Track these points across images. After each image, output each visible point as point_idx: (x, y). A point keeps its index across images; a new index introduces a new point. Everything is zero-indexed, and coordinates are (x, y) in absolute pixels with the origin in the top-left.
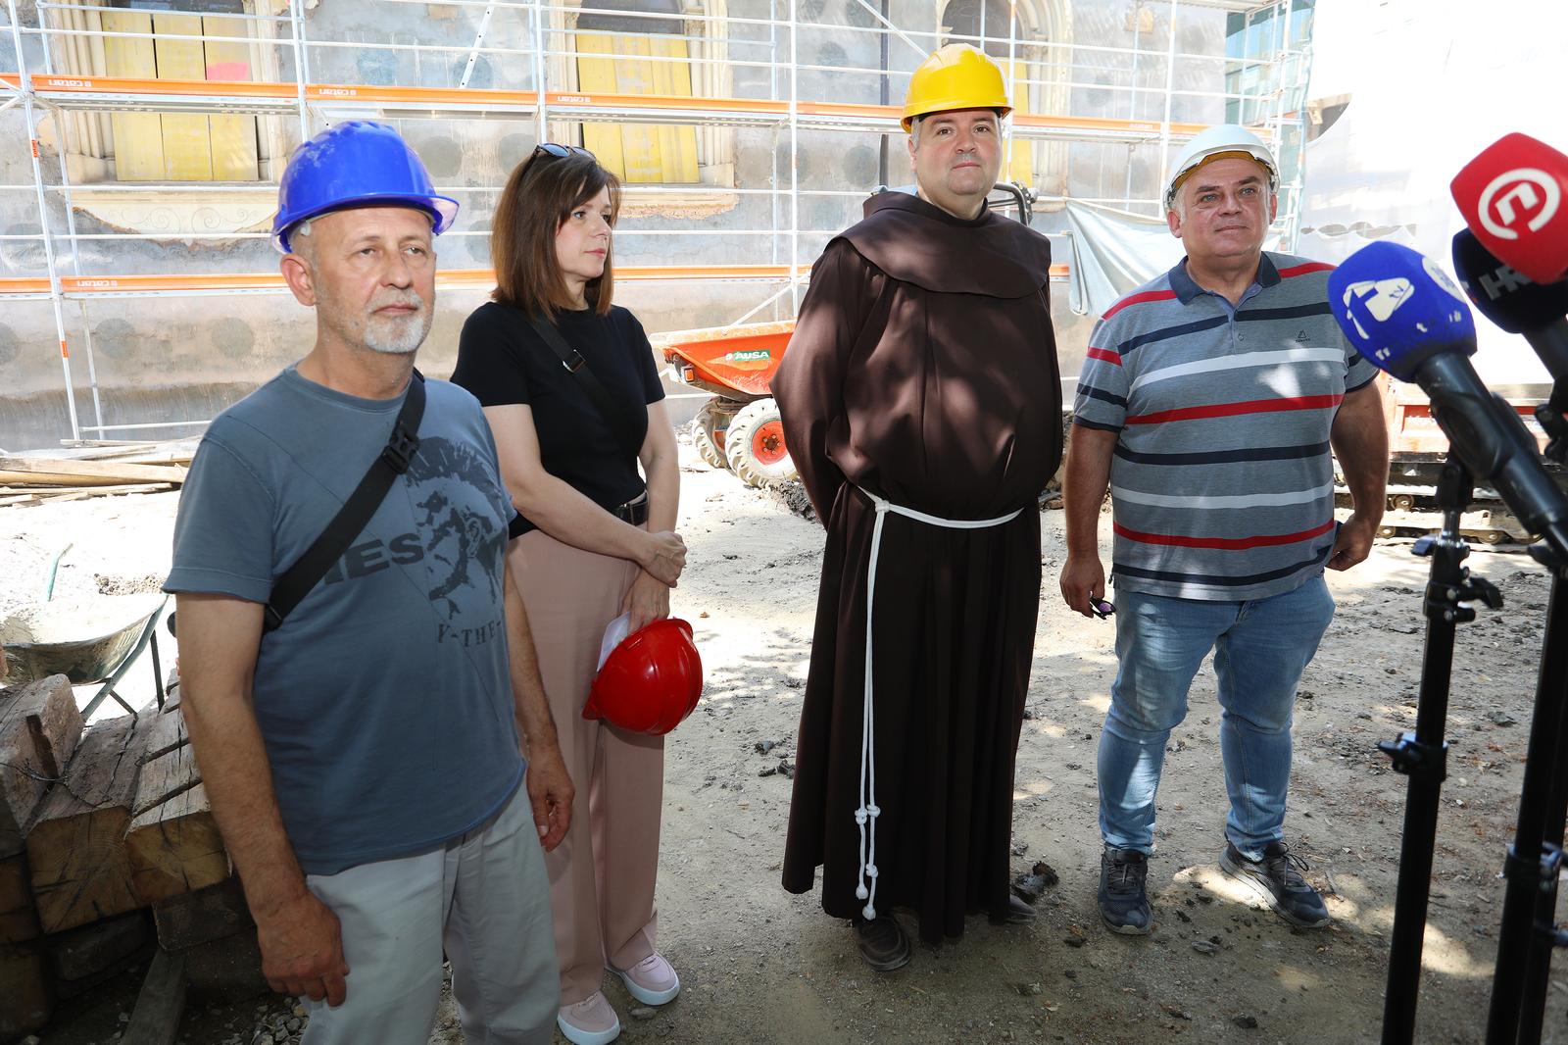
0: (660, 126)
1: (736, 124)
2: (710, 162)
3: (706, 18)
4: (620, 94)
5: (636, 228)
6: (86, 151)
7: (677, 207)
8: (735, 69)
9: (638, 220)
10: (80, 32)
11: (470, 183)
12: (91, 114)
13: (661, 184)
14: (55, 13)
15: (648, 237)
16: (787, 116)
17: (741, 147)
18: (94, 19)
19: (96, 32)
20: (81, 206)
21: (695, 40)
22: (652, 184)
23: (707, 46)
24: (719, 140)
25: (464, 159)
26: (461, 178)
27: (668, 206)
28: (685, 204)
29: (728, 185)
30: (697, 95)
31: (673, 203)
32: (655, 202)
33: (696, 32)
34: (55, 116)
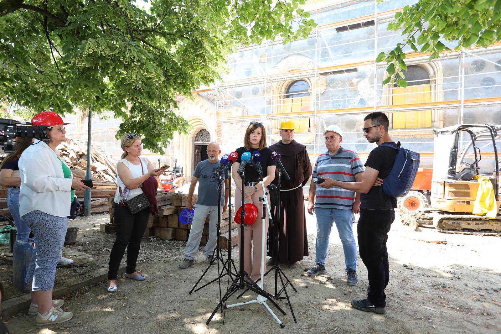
0: (419, 111)
1: (445, 108)
2: (436, 121)
3: (436, 79)
4: (406, 104)
5: (407, 142)
6: (276, 128)
7: (421, 135)
8: (445, 92)
9: (408, 139)
10: (279, 105)
11: (358, 131)
12: (278, 120)
13: (418, 128)
14: (274, 102)
15: (411, 144)
16: (460, 105)
17: (446, 116)
18: (282, 101)
19: (282, 104)
20: (274, 139)
21: (433, 85)
22: (414, 128)
23: (437, 86)
24: (439, 114)
25: (356, 124)
26: (355, 129)
27: (418, 135)
28: (425, 134)
29: (440, 127)
30: (433, 101)
31: (420, 134)
32: (413, 134)
33: (433, 83)
34: (271, 121)
